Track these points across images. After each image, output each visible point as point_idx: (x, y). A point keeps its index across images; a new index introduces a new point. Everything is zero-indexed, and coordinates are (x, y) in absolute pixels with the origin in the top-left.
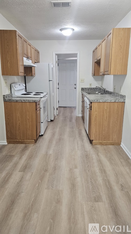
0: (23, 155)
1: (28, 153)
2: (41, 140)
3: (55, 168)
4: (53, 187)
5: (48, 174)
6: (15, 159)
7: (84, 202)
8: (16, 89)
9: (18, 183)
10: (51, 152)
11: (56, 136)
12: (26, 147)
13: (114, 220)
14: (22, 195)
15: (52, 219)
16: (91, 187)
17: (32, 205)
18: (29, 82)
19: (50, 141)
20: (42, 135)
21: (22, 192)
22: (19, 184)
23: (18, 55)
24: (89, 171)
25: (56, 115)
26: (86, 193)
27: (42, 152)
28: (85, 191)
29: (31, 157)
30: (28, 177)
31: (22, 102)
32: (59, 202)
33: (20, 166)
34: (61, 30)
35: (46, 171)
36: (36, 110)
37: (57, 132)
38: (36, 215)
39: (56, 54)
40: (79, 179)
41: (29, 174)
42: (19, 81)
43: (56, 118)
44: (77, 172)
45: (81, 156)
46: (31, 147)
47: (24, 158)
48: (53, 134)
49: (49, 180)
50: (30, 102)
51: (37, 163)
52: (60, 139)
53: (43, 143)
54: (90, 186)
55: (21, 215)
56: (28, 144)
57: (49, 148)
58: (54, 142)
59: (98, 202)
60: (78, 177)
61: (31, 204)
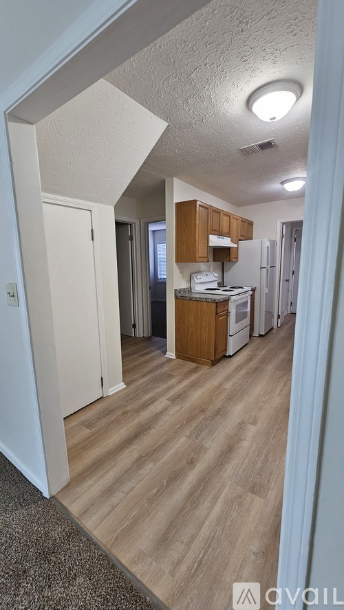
0: (186, 379)
1: (194, 377)
2: (223, 363)
3: (218, 412)
4: (197, 439)
5: (202, 417)
6: (173, 381)
7: (229, 483)
8: (197, 281)
9: (157, 414)
10: (228, 386)
11: (253, 364)
12: (196, 368)
13: (266, 541)
14: (153, 431)
15: (167, 481)
16: (259, 464)
17: (155, 450)
18: (229, 270)
19: (238, 369)
20: (230, 357)
21: (154, 428)
22: (156, 417)
23: (197, 233)
24: (274, 436)
25: (275, 327)
26: (244, 471)
27: (215, 382)
28: (244, 466)
29: (194, 385)
30: (173, 411)
31: (197, 301)
32: (192, 463)
33: (172, 393)
34: (282, 183)
35: (203, 411)
36: (216, 314)
37: (259, 357)
38: (150, 465)
39: (283, 224)
40: (246, 444)
41: (177, 408)
42: (210, 269)
43: (274, 331)
44: (252, 430)
45: (277, 408)
46: (204, 370)
47: (186, 383)
48: (250, 359)
49: (197, 426)
50: (208, 302)
51: (197, 395)
52: (256, 369)
53: (226, 368)
54: (259, 462)
55: (135, 455)
56: (202, 364)
57: (228, 378)
58: (243, 372)
59: (256, 494)
60: (247, 439)
61: (154, 448)
